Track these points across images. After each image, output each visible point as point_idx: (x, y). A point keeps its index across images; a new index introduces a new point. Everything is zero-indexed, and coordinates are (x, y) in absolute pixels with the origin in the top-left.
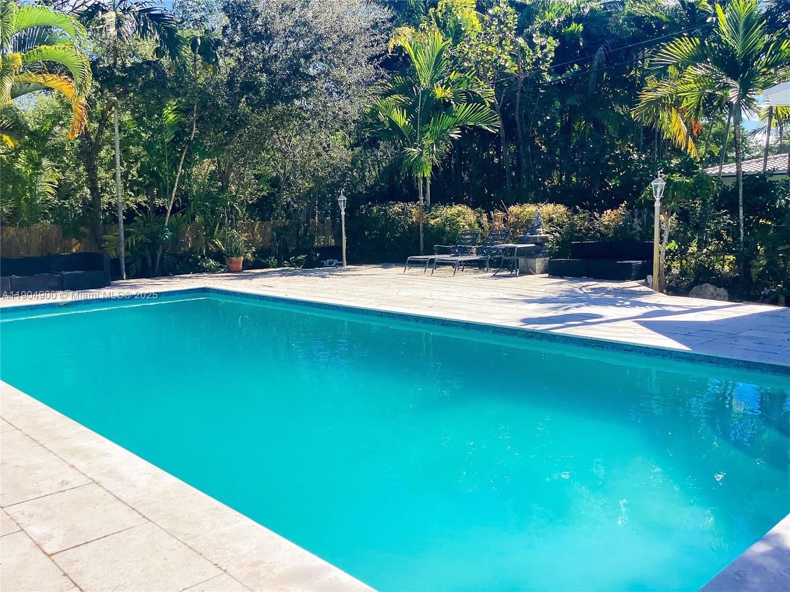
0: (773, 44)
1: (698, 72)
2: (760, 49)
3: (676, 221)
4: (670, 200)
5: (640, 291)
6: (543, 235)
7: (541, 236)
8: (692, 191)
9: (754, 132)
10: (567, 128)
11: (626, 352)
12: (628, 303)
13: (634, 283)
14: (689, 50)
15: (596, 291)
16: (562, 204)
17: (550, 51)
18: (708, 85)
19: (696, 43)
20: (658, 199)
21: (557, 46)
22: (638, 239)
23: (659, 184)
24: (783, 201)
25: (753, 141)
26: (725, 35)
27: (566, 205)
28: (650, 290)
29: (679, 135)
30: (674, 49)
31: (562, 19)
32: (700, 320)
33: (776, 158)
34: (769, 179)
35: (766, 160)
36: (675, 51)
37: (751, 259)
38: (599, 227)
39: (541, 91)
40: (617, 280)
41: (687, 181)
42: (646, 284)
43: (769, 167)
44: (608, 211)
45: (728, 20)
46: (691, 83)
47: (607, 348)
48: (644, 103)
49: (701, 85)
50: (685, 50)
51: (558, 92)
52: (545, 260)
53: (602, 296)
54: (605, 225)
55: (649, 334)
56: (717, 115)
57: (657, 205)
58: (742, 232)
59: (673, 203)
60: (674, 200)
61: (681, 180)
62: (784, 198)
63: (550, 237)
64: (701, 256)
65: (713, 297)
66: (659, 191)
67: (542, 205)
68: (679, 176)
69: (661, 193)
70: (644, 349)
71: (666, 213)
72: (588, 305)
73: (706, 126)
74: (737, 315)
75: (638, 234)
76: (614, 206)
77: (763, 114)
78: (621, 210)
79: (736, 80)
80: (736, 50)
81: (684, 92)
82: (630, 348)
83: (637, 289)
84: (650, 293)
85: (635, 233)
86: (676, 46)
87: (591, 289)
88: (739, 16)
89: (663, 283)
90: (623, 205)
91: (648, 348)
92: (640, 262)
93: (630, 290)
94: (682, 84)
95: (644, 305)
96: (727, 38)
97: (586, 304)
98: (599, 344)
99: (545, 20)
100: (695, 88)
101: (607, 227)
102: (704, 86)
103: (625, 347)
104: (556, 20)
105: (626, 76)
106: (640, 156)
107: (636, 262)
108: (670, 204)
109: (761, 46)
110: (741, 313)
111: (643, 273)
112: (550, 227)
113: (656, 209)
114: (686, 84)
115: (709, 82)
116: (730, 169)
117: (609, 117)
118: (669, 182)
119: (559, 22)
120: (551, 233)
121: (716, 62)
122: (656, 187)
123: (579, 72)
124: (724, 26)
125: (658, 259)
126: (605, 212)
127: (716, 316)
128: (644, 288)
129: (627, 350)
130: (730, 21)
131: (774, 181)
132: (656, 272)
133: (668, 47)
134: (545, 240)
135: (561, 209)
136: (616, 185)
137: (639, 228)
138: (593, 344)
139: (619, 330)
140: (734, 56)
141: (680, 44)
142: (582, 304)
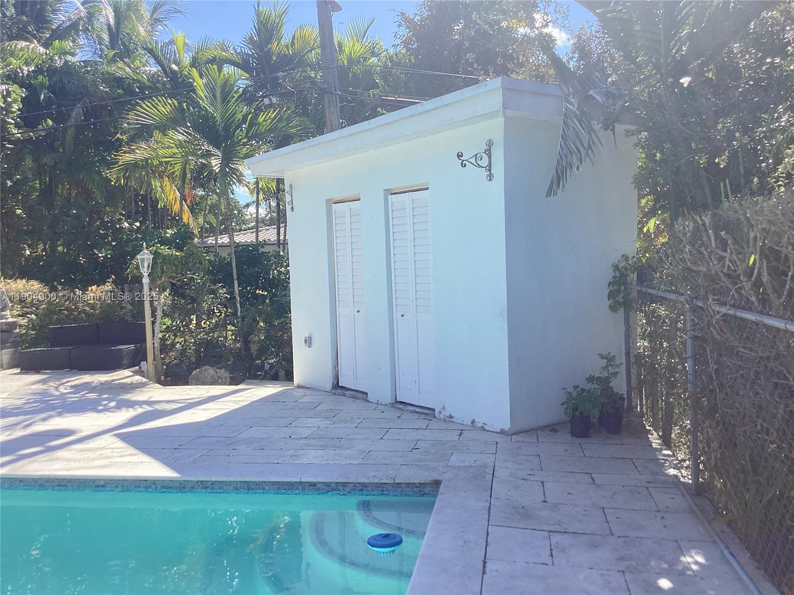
0: (250, 116)
1: (180, 137)
2: (239, 120)
3: (171, 297)
4: (159, 275)
5: (132, 384)
6: (11, 320)
7: (8, 320)
8: (184, 264)
9: (248, 205)
10: (48, 192)
11: (98, 489)
12: (113, 404)
13: (127, 372)
14: (167, 112)
15: (77, 388)
16: (36, 279)
17: (15, 101)
18: (191, 152)
19: (174, 106)
20: (146, 274)
21: (24, 95)
22: (129, 319)
23: (145, 258)
24: (275, 271)
25: (247, 213)
26: (203, 101)
27: (41, 281)
28: (144, 380)
29: (174, 205)
30: (152, 109)
31: (32, 68)
32: (196, 421)
33: (268, 230)
34: (261, 250)
35: (257, 232)
36: (152, 111)
37: (250, 334)
38: (83, 306)
39: (7, 145)
40: (106, 370)
41: (177, 254)
42: (141, 373)
43: (261, 239)
44: (93, 287)
45: (205, 85)
46: (172, 148)
47: (72, 486)
48: (121, 165)
49: (183, 151)
50: (163, 111)
51: (30, 149)
52: (15, 351)
53: (83, 396)
54: (90, 303)
55: (130, 455)
56: (211, 186)
57: (146, 280)
58: (239, 306)
59: (163, 278)
60: (164, 274)
61: (171, 253)
62: (276, 269)
63: (24, 322)
64: (200, 334)
65: (214, 382)
66: (146, 265)
67: (9, 281)
68: (168, 249)
69: (148, 267)
70: (121, 482)
71: (157, 289)
72: (60, 414)
73: (202, 197)
74: (237, 406)
75: (129, 314)
76: (101, 282)
77: (252, 187)
78: (108, 287)
79: (218, 148)
80: (215, 117)
81: (166, 157)
82: (102, 483)
83: (128, 381)
84: (142, 385)
85: (125, 313)
86: (152, 105)
87: (72, 387)
88: (215, 81)
89: (160, 369)
90: (111, 280)
91: (126, 480)
92: (132, 347)
93: (119, 384)
94: (163, 148)
95: (131, 404)
96: (204, 104)
97: (58, 412)
98: (61, 483)
99: (11, 67)
100: (177, 153)
101: (93, 307)
102: (187, 151)
103: (97, 483)
104: (25, 68)
105: (111, 139)
106: (131, 224)
107: (127, 347)
108: (160, 280)
109: (239, 116)
110: (241, 403)
111: (136, 360)
112: (24, 307)
113: (144, 285)
114: (167, 148)
115: (192, 148)
116: (224, 239)
117: (94, 181)
118: (156, 254)
119: (29, 71)
120: (23, 315)
121: (196, 128)
122: (143, 260)
123: (52, 127)
124: (201, 92)
125: (151, 343)
126: (90, 288)
127: (214, 411)
128: (138, 378)
129: (98, 486)
130: (207, 87)
131: (266, 252)
132: (150, 357)
133: (144, 106)
134: (13, 325)
135: (35, 285)
136: (107, 255)
137: (130, 307)
138: (52, 484)
139: (92, 455)
140: (214, 123)
141: (157, 104)
142: (52, 413)
